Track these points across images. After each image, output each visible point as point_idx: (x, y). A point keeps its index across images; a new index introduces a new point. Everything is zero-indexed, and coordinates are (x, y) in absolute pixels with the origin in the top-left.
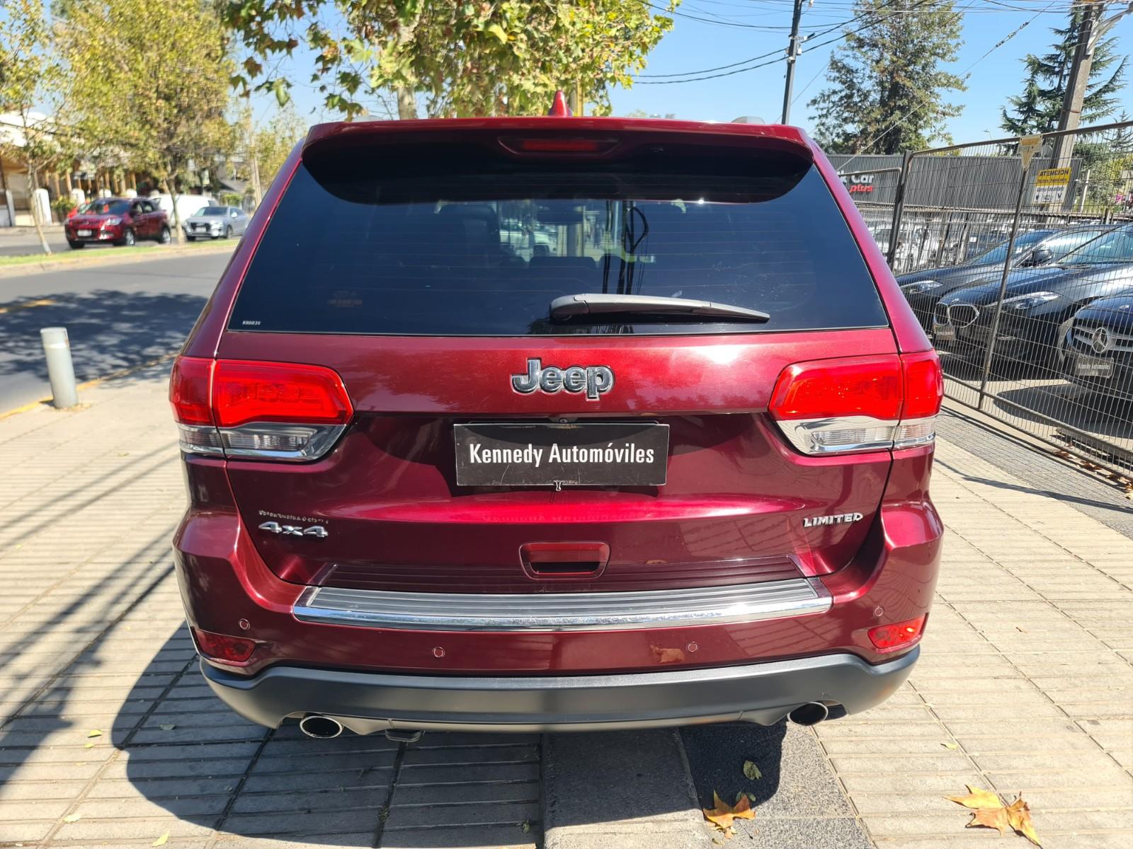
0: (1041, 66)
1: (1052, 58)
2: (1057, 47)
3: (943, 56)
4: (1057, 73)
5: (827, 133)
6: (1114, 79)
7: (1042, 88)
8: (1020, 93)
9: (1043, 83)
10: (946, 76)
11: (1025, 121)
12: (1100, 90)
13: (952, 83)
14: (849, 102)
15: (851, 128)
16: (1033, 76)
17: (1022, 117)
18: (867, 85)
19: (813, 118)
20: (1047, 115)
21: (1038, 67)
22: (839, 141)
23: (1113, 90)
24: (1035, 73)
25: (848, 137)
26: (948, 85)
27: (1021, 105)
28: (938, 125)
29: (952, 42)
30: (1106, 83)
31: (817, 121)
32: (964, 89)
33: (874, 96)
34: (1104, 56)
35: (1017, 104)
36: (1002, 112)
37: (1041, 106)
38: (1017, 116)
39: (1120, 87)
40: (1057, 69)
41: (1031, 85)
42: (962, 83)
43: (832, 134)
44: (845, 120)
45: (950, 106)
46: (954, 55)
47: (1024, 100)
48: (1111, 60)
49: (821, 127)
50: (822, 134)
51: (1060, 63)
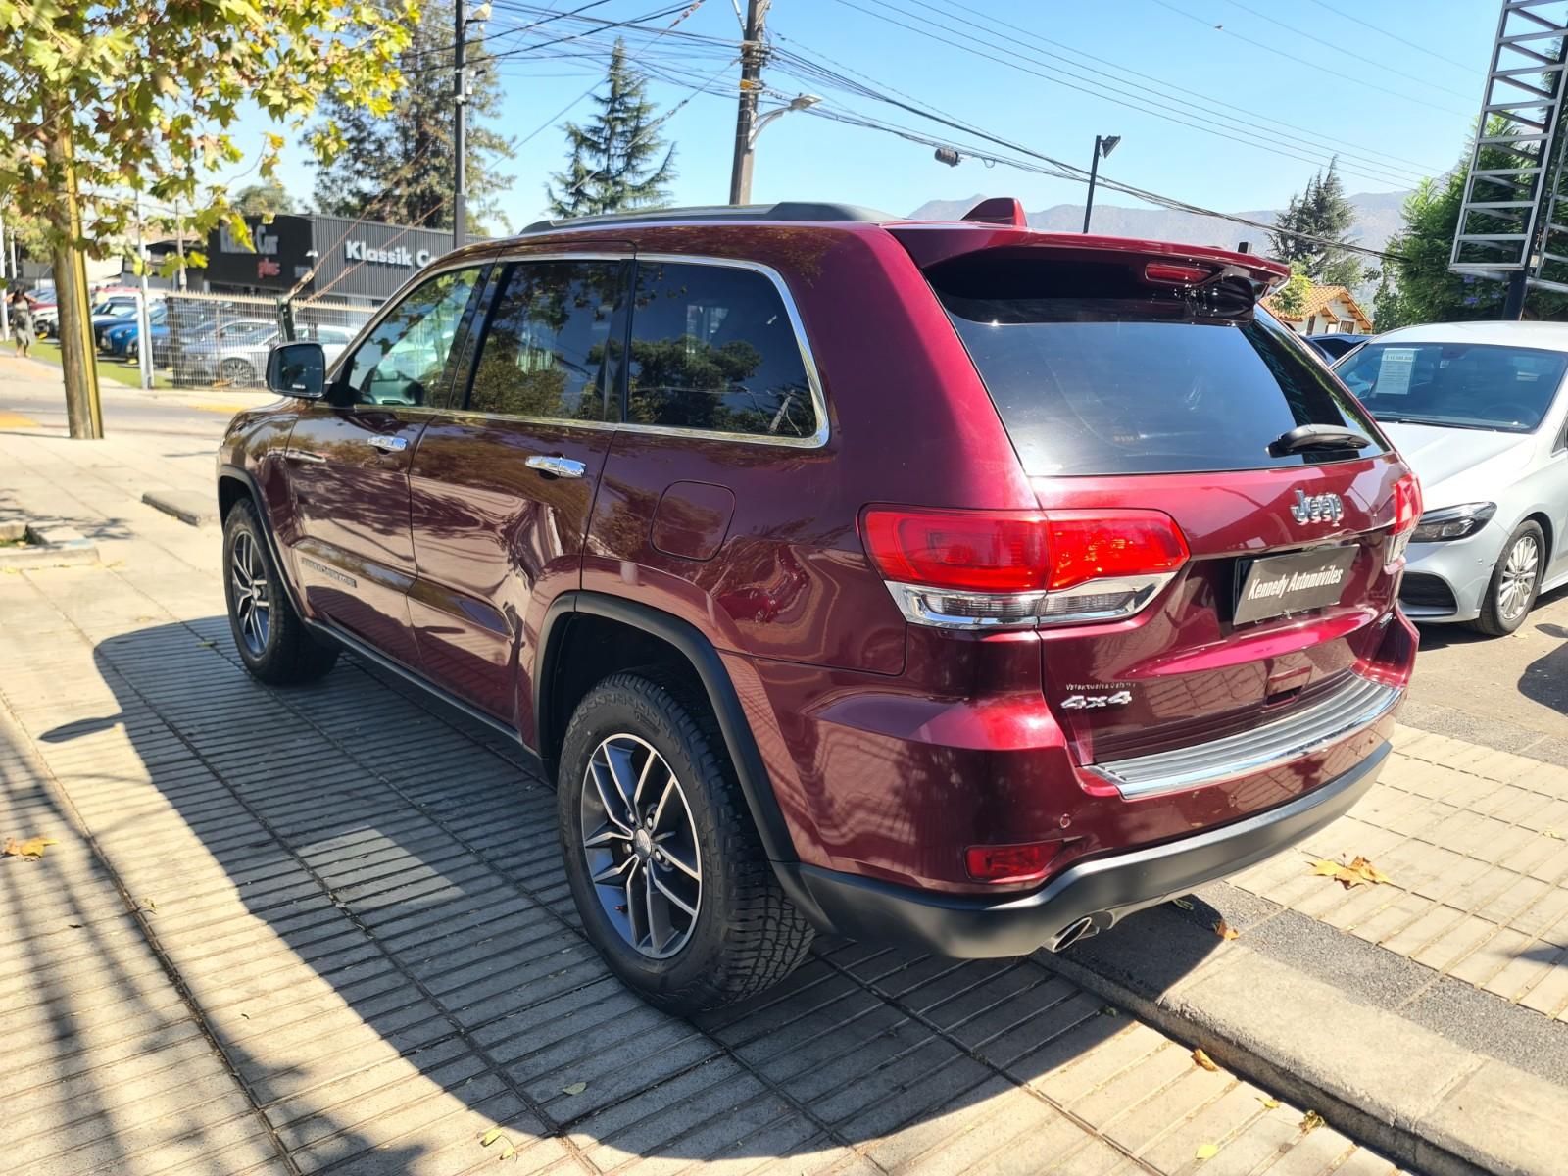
0: (585, 140)
1: (595, 131)
2: (600, 118)
3: (482, 107)
4: (605, 151)
5: (335, 189)
6: (663, 169)
7: (589, 168)
8: (565, 168)
9: (591, 162)
10: (488, 134)
11: (575, 205)
12: (652, 180)
13: (494, 145)
14: (360, 147)
15: (367, 186)
16: (577, 151)
17: (572, 200)
18: (383, 129)
19: (311, 163)
20: (599, 200)
21: (581, 140)
22: (354, 201)
23: (665, 180)
24: (579, 146)
25: (366, 199)
26: (492, 146)
27: (569, 185)
28: (488, 199)
29: (492, 91)
30: (657, 172)
31: (316, 168)
32: (512, 156)
33: (394, 147)
34: (651, 139)
35: (562, 182)
36: (546, 191)
37: (592, 189)
38: (568, 199)
39: (672, 177)
40: (603, 147)
41: (577, 161)
42: (508, 147)
43: (341, 190)
44: (359, 173)
45: (497, 175)
46: (494, 109)
47: (571, 179)
48: (658, 144)
49: (324, 178)
50: (326, 187)
51: (605, 139)
